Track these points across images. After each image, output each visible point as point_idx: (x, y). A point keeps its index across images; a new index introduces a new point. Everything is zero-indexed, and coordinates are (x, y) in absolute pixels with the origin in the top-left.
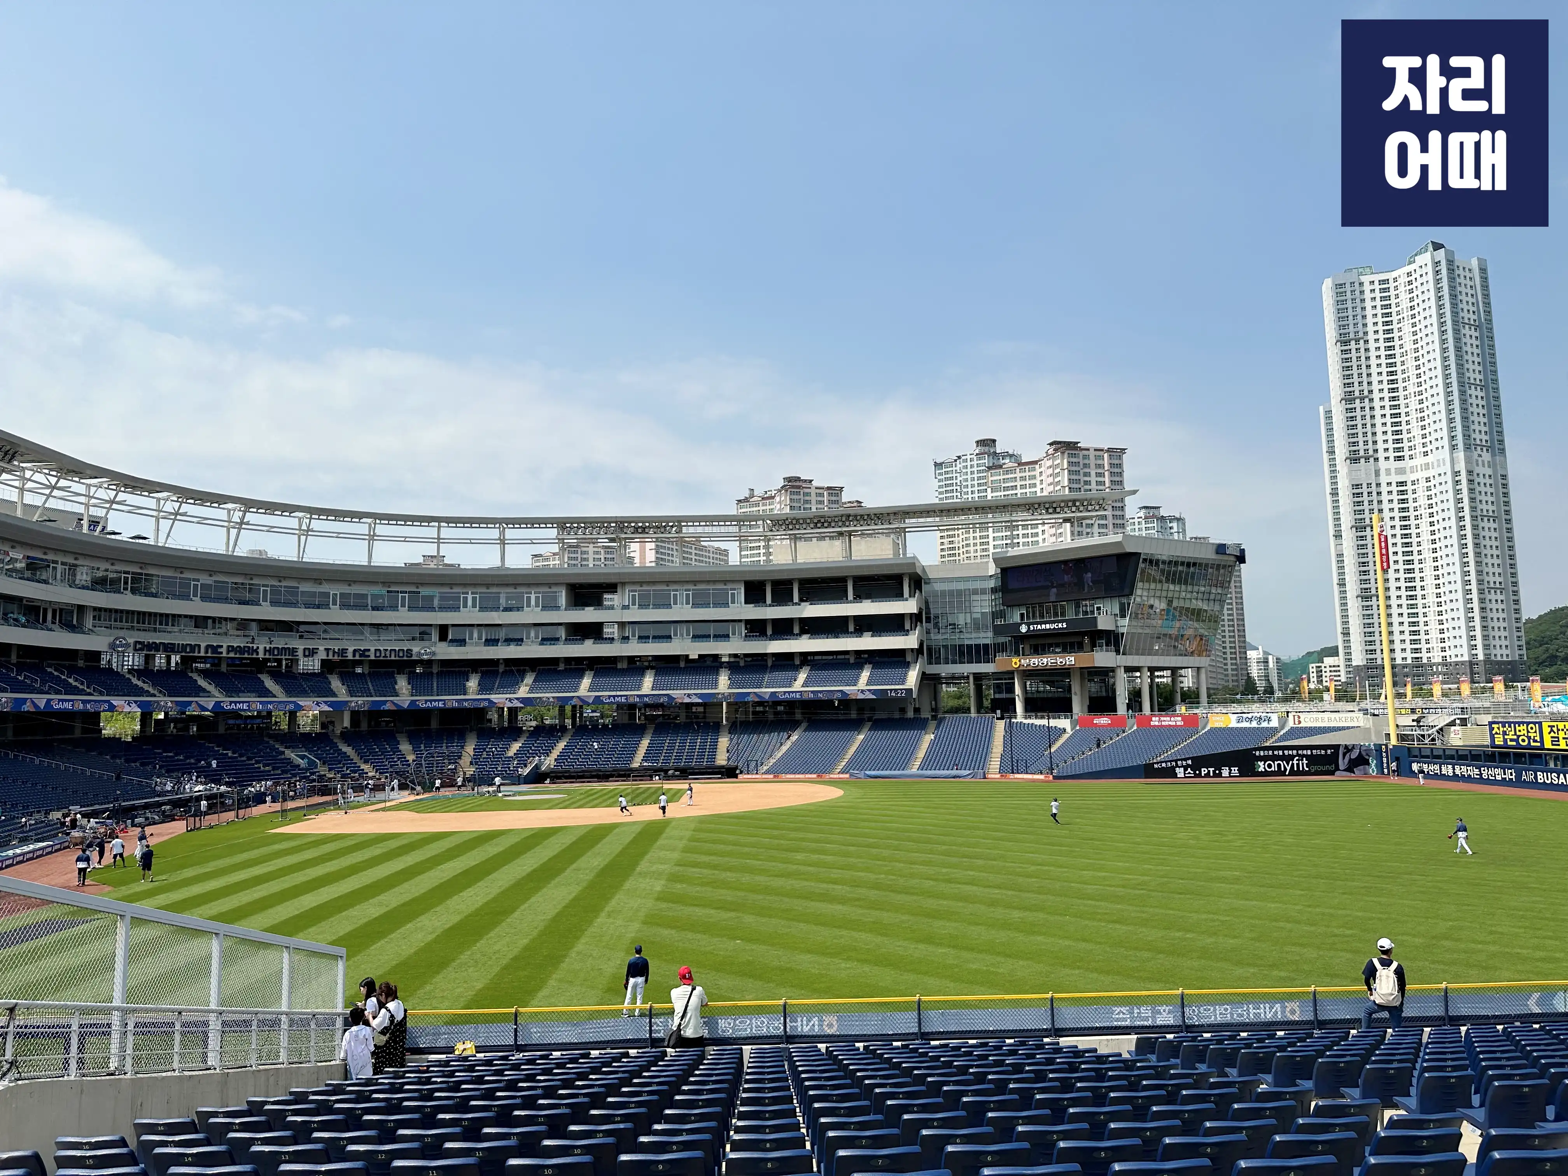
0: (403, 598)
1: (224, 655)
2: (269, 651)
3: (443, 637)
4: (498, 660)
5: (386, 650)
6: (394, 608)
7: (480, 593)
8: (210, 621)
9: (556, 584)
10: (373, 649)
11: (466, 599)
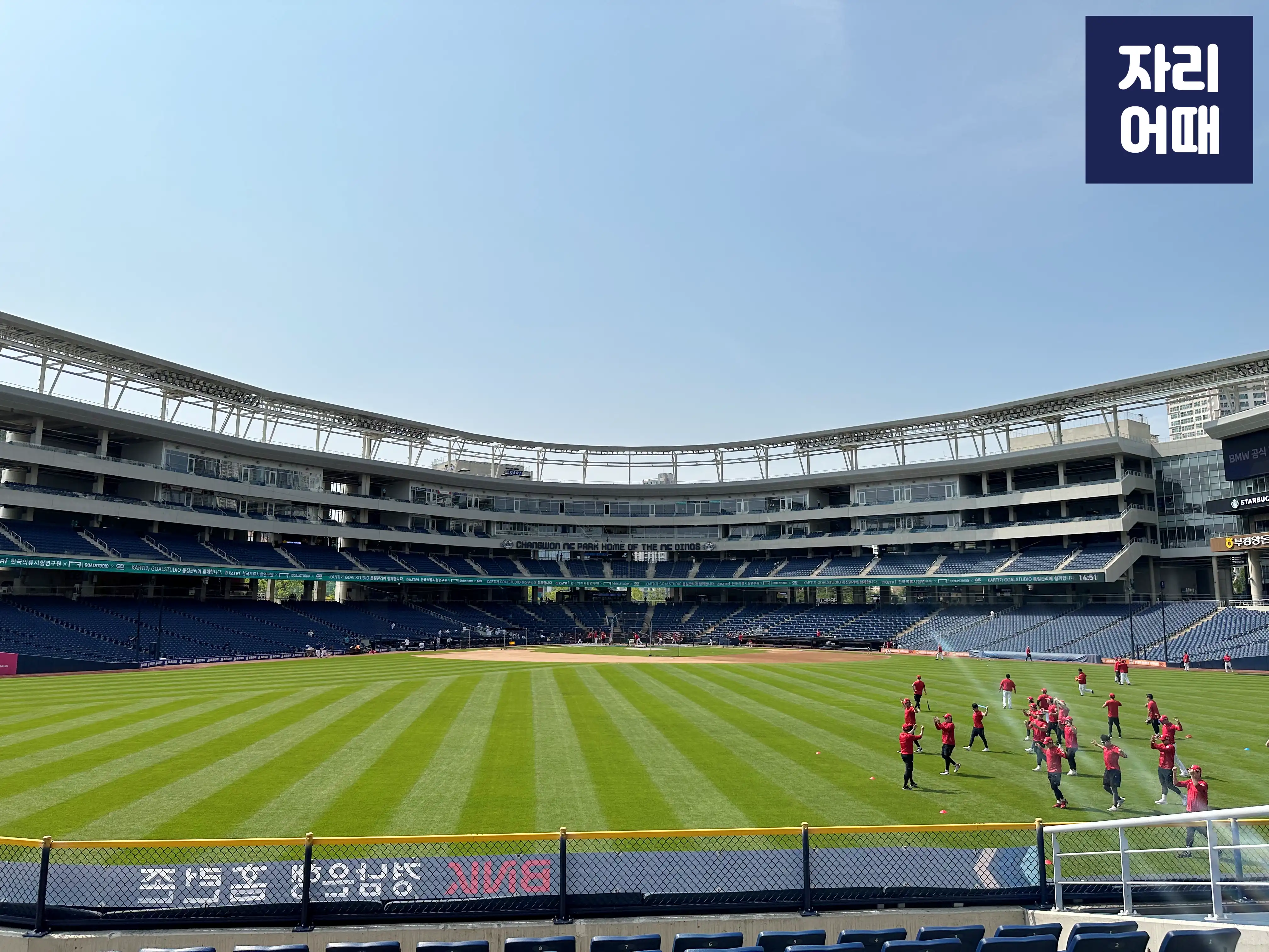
0: (698, 506)
1: (576, 549)
2: (605, 546)
3: (726, 534)
4: (764, 550)
5: (682, 545)
6: (692, 514)
7: (750, 500)
8: (571, 528)
9: (802, 489)
10: (674, 544)
11: (740, 505)
